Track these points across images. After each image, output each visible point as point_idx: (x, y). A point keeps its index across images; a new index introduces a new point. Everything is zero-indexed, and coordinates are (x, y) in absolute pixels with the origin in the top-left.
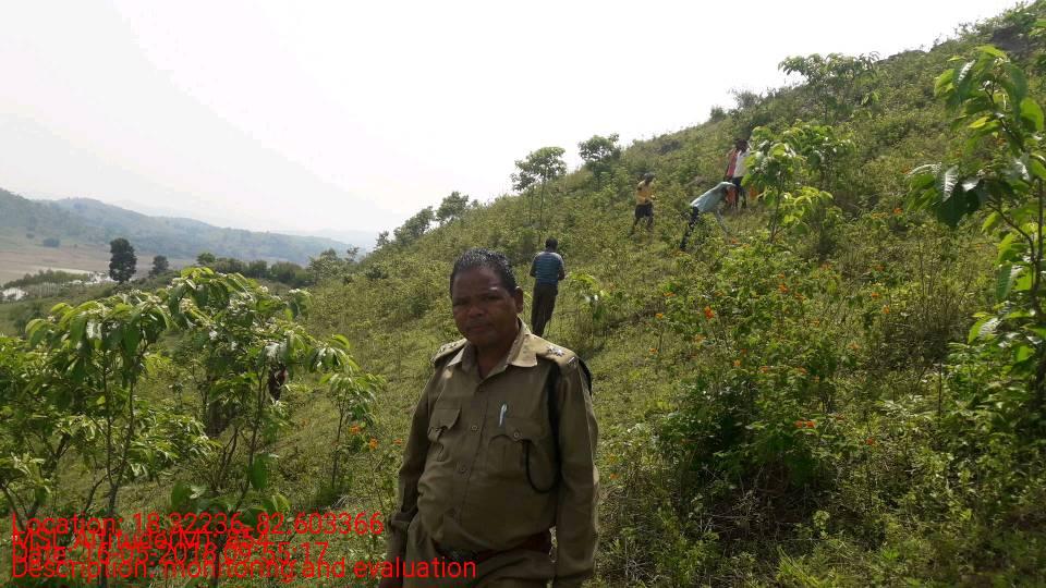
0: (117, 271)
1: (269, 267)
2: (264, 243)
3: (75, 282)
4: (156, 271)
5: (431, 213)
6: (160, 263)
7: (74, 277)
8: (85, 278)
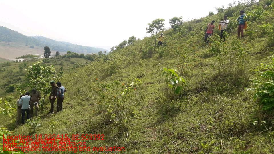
0: (46, 55)
1: (85, 55)
2: (85, 49)
3: (35, 58)
4: (56, 55)
5: (126, 42)
6: (57, 53)
7: (35, 56)
8: (38, 57)
